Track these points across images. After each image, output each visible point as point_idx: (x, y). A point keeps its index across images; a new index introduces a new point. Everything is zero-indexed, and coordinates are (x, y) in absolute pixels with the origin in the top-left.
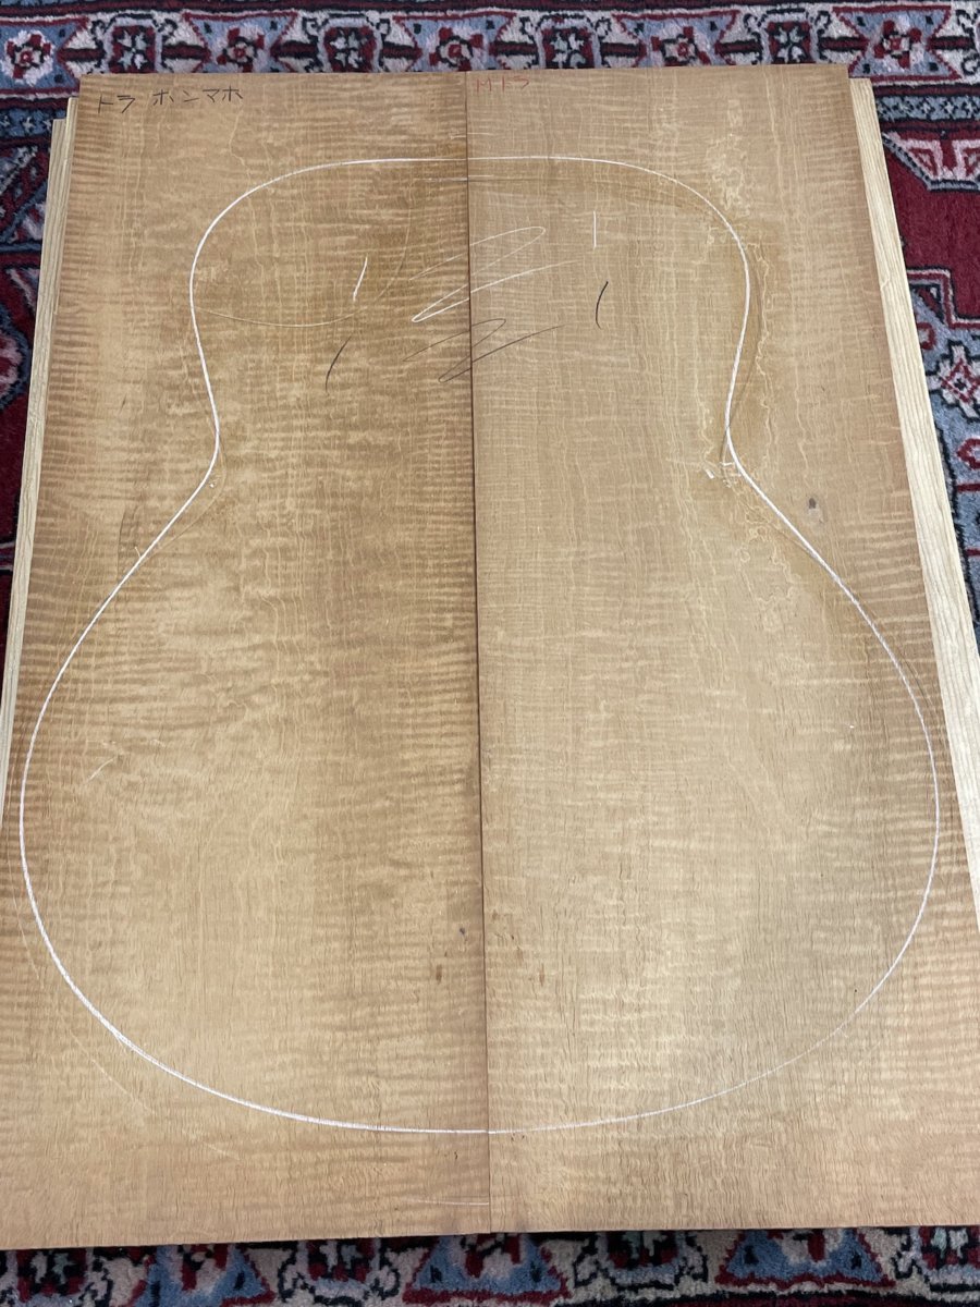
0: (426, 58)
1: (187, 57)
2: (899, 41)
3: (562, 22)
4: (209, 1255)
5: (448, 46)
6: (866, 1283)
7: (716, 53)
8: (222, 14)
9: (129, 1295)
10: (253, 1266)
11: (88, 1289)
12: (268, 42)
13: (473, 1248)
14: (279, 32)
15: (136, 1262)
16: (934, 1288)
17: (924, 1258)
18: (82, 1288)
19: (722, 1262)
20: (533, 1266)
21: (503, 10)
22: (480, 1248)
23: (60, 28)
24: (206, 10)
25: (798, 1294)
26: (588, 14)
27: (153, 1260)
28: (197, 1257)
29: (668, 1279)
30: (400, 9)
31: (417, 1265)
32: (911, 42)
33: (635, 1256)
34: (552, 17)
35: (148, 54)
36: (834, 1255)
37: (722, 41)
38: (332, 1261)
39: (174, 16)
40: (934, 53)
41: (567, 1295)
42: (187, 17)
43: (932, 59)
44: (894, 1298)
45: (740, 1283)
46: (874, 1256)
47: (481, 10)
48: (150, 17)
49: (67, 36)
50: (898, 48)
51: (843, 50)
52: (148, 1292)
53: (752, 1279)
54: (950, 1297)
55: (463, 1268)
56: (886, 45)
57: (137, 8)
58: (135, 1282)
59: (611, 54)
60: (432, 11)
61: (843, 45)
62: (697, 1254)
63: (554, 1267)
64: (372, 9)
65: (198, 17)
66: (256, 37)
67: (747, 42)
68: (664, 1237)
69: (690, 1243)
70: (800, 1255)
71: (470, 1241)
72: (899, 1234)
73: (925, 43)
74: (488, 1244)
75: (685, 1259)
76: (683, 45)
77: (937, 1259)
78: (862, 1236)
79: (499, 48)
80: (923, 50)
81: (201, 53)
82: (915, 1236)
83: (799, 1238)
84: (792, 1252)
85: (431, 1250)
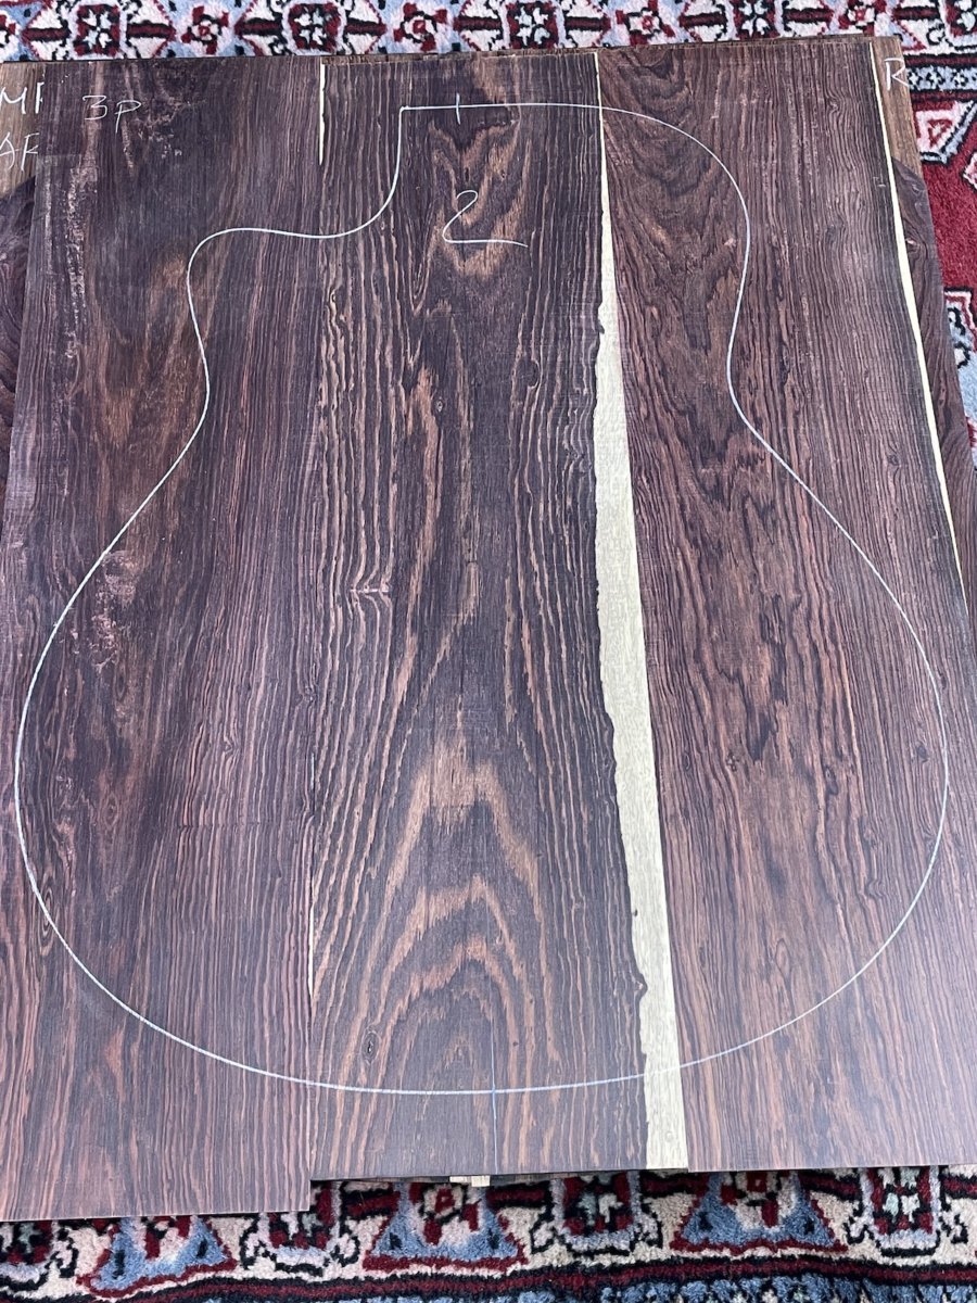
0: (390, 34)
1: (152, 36)
2: (864, 12)
4: (172, 1224)
5: (412, 22)
6: (819, 1248)
7: (681, 25)
9: (94, 1265)
10: (216, 1234)
11: (53, 1257)
12: (232, 20)
13: (431, 1215)
14: (243, 9)
15: (101, 1232)
16: (886, 1253)
17: (875, 1223)
18: (48, 1257)
19: (677, 1229)
20: (490, 1233)
22: (438, 1216)
23: (26, 7)
25: (751, 1259)
27: (118, 1230)
28: (161, 1226)
29: (624, 1246)
31: (377, 1232)
32: (876, 13)
33: (591, 1222)
35: (113, 32)
36: (787, 1221)
37: (687, 14)
38: (293, 1229)
40: (899, 23)
41: (524, 1261)
43: (897, 30)
44: (846, 1261)
45: (693, 1248)
46: (827, 1221)
49: (32, 16)
50: (862, 19)
51: (808, 22)
52: (112, 1261)
53: (706, 1244)
54: (900, 1262)
55: (421, 1235)
56: (851, 16)
58: (100, 1251)
59: (575, 28)
61: (808, 16)
62: (653, 1220)
63: (511, 1234)
66: (221, 15)
67: (711, 14)
68: (620, 1204)
69: (646, 1209)
70: (754, 1221)
71: (429, 1208)
72: (852, 1200)
73: (889, 13)
74: (446, 1212)
75: (640, 1225)
76: (648, 18)
77: (889, 1224)
78: (815, 1202)
79: (463, 23)
80: (888, 21)
81: (166, 32)
82: (867, 1202)
83: (753, 1204)
84: (747, 1219)
85: (390, 1217)
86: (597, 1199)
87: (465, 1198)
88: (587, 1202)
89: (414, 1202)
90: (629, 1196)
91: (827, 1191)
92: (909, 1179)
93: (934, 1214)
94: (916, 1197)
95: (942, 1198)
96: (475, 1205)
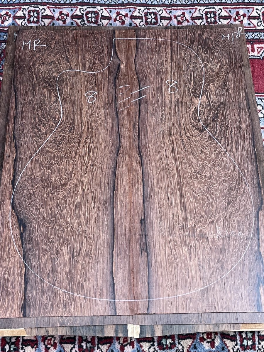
0: (113, 20)
1: (48, 19)
2: (240, 17)
3: (149, 10)
4: (52, 345)
5: (119, 16)
7: (191, 19)
8: (58, 7)
10: (64, 349)
12: (70, 15)
13: (122, 344)
14: (73, 12)
15: (33, 347)
17: (241, 348)
19: (188, 349)
20: (138, 349)
21: (134, 7)
22: (123, 344)
23: (14, 10)
24: (53, 5)
26: (156, 8)
27: (37, 347)
28: (49, 346)
30: (106, 6)
31: (107, 349)
32: (244, 17)
33: (165, 347)
34: (147, 9)
35: (38, 17)
36: (217, 347)
37: (193, 16)
38: (85, 347)
39: (45, 7)
40: (250, 20)
42: (48, 7)
43: (249, 22)
46: (228, 347)
47: (128, 7)
48: (38, 7)
49: (16, 12)
50: (240, 19)
51: (225, 19)
55: (119, 350)
56: (237, 18)
57: (34, 5)
59: (163, 19)
60: (115, 7)
61: (225, 18)
62: (181, 346)
63: (143, 350)
64: (98, 6)
65: (51, 8)
66: (67, 13)
67: (199, 17)
68: (172, 342)
69: (179, 343)
70: (208, 347)
71: (121, 342)
72: (234, 341)
73: (247, 18)
74: (126, 343)
75: (178, 348)
76: (182, 17)
77: (244, 348)
78: (225, 342)
79: (132, 17)
80: (247, 20)
81: (52, 18)
82: (238, 342)
83: (208, 342)
84: (206, 346)
85: (111, 345)
86: (166, 340)
87: (131, 339)
88: (164, 341)
89: (117, 341)
90: (175, 340)
91: (228, 339)
92: (250, 335)
93: (256, 346)
94: (251, 341)
95: (258, 341)
96: (134, 341)
